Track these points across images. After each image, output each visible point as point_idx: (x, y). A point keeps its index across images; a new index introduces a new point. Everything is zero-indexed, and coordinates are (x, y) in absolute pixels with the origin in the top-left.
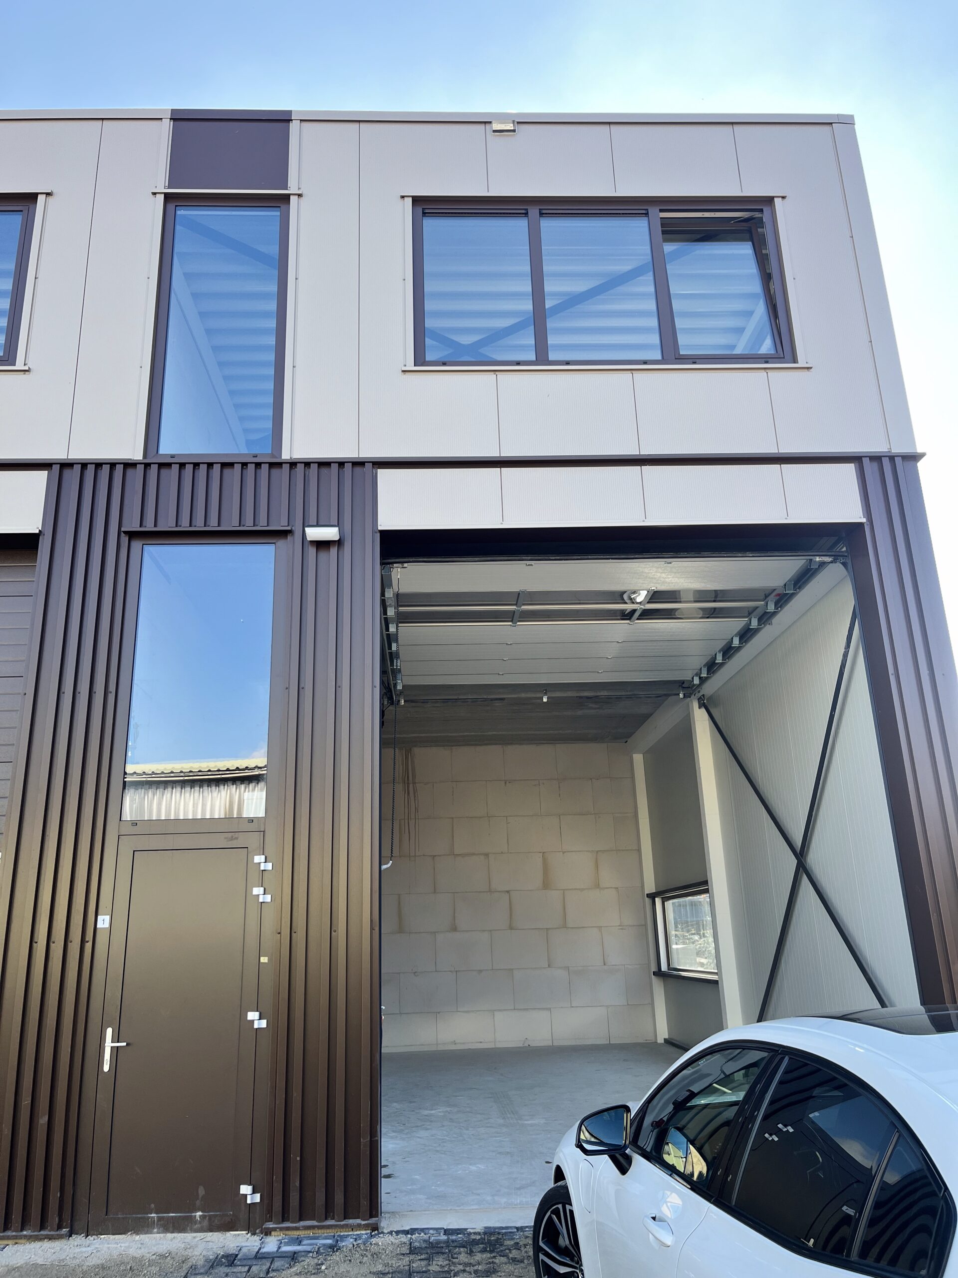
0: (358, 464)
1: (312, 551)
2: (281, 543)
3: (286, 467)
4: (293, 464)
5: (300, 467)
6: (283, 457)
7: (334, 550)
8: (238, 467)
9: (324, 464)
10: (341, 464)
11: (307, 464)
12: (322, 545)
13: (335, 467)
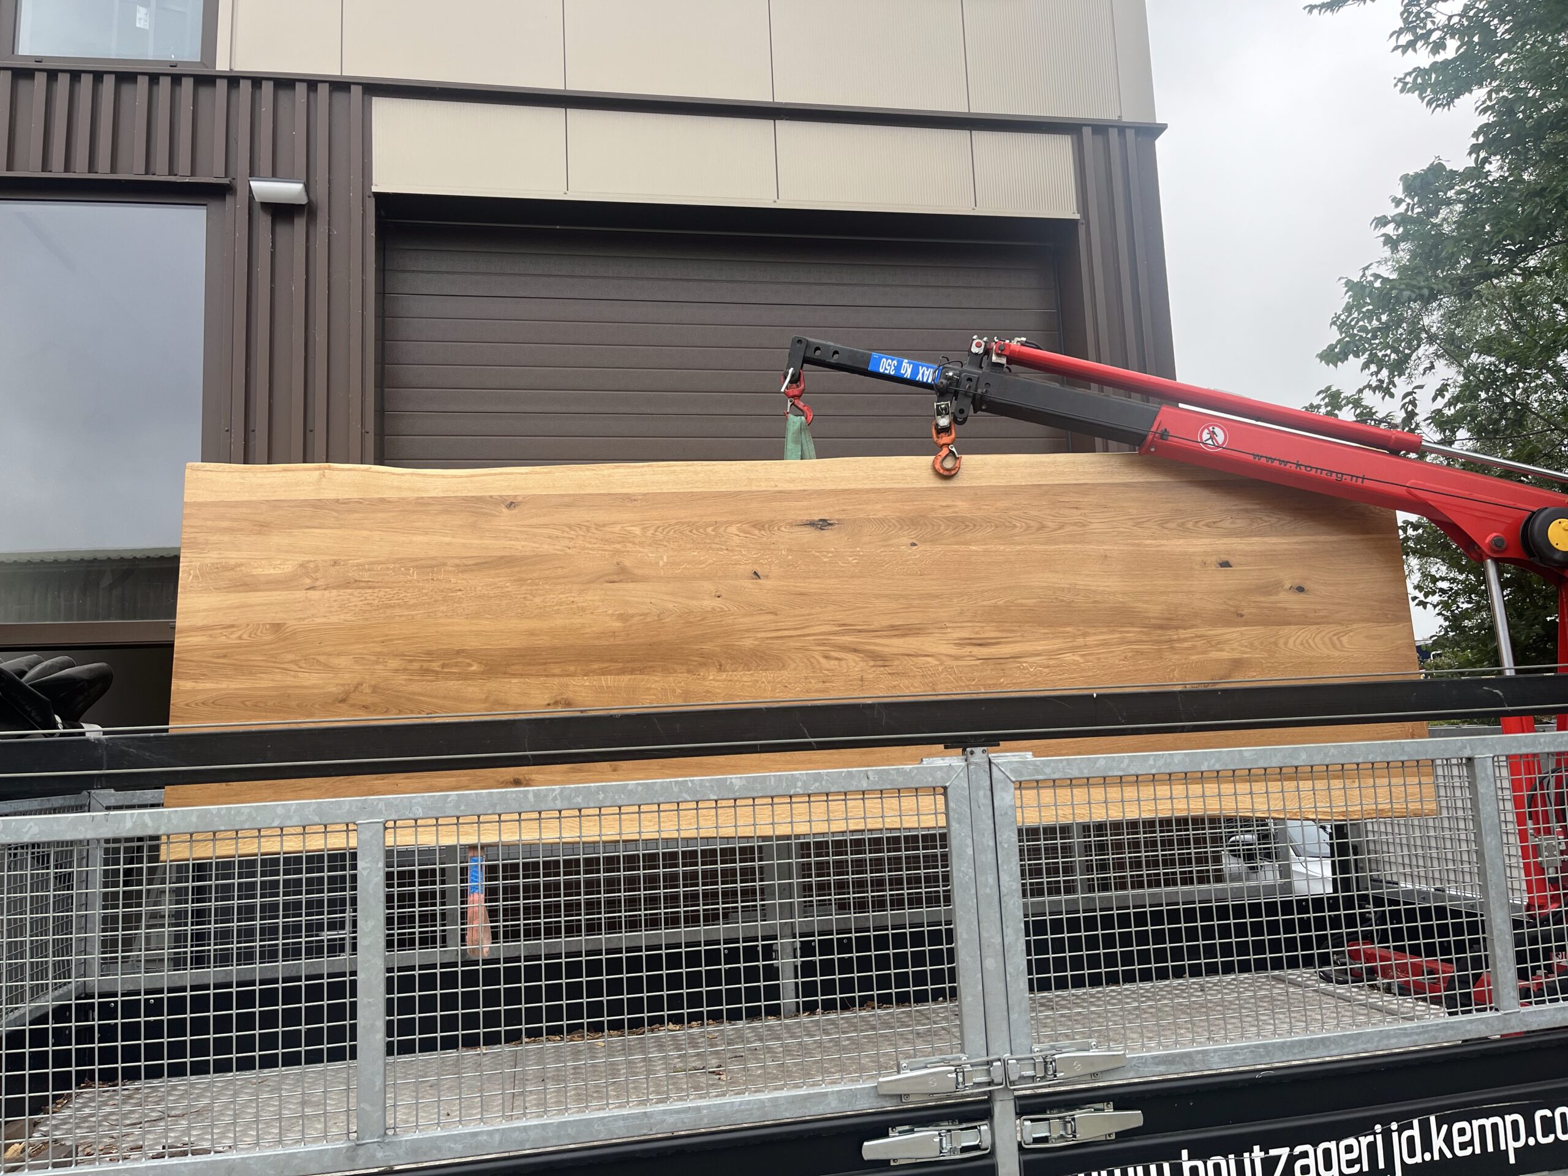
0: (340, 86)
1: (264, 221)
2: (215, 205)
3: (222, 85)
4: (233, 80)
5: (245, 86)
6: (218, 68)
7: (300, 224)
8: (143, 82)
9: (284, 83)
10: (312, 84)
11: (257, 81)
12: (282, 212)
13: (301, 89)
